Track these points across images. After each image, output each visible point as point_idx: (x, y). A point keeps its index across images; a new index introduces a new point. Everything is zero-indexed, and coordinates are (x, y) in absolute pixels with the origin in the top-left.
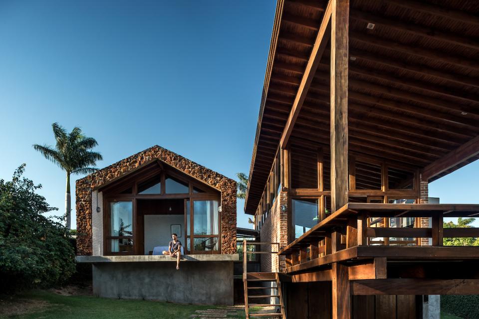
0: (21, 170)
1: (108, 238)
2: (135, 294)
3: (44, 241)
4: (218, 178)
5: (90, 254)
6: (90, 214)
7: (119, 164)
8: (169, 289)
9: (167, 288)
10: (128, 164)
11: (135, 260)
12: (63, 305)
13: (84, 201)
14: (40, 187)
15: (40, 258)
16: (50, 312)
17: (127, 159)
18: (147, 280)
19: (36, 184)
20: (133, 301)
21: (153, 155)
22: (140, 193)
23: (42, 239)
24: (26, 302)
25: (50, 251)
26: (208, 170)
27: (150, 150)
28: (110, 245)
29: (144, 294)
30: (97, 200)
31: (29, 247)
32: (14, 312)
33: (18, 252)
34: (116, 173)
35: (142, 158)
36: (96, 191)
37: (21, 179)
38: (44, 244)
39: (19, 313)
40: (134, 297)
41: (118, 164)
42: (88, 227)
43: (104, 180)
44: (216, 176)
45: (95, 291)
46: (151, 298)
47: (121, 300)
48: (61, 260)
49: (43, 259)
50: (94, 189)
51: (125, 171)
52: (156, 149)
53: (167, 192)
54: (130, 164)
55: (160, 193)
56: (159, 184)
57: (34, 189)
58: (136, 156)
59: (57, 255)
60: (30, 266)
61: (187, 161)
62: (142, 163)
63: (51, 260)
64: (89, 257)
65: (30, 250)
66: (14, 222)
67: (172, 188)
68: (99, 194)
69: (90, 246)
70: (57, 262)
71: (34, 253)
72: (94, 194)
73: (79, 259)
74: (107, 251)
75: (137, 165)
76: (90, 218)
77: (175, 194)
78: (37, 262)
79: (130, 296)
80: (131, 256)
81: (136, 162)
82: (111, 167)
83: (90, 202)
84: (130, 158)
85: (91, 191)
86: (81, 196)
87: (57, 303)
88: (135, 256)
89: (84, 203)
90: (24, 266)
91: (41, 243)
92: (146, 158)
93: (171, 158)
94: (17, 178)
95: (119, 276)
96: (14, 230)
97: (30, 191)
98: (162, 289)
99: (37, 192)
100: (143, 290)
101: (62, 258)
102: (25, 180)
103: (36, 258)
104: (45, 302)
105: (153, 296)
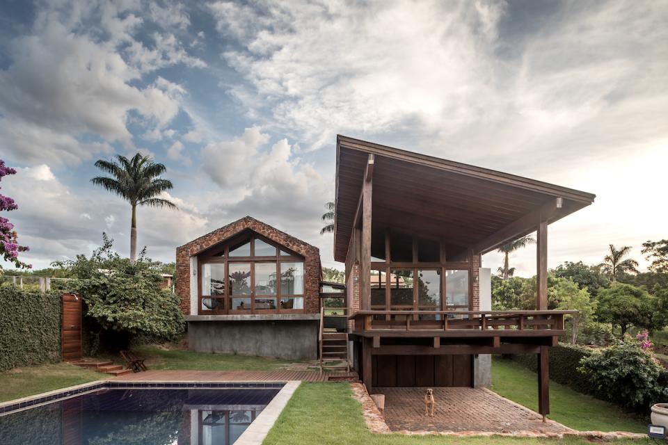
1: (201, 297)
2: (227, 349)
4: (303, 246)
6: (188, 277)
8: (258, 344)
13: (184, 266)
18: (238, 336)
20: (225, 355)
21: (244, 225)
27: (241, 220)
29: (235, 349)
30: (193, 265)
35: (234, 227)
36: (193, 258)
40: (226, 352)
42: (187, 289)
43: (201, 248)
44: (301, 244)
45: (190, 345)
47: (214, 354)
50: (192, 255)
52: (247, 219)
55: (249, 256)
56: (249, 243)
58: (229, 225)
62: (234, 232)
64: (188, 316)
69: (188, 306)
72: (192, 260)
74: (200, 312)
75: (229, 234)
76: (189, 281)
77: (264, 257)
79: (223, 351)
80: (224, 316)
81: (229, 230)
83: (188, 267)
84: (224, 227)
85: (190, 257)
86: (181, 262)
89: (183, 268)
92: (238, 228)
93: (260, 227)
95: (213, 332)
98: (251, 345)
100: (234, 345)
105: (244, 351)
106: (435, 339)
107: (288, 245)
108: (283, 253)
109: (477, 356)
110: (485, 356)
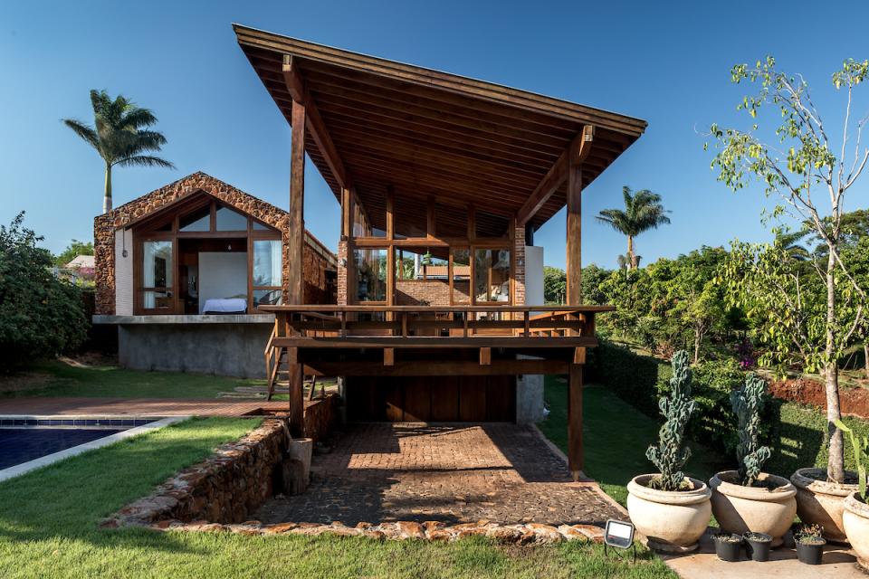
0: (18, 220)
1: (139, 290)
2: (175, 364)
3: (45, 305)
4: (279, 216)
5: (112, 312)
6: (113, 261)
7: (150, 196)
8: (220, 358)
9: (218, 356)
10: (162, 196)
11: (170, 322)
12: (70, 379)
13: (105, 244)
14: (42, 238)
15: (40, 326)
16: (52, 388)
17: (161, 190)
18: (191, 346)
19: (37, 235)
20: (173, 373)
21: (193, 185)
22: (181, 230)
23: (44, 302)
24: (25, 375)
25: (53, 316)
26: (265, 205)
27: (190, 178)
28: (143, 298)
29: (186, 364)
30: (124, 240)
31: (27, 314)
32: (10, 388)
33: (14, 321)
34: (146, 208)
35: (180, 189)
36: (122, 230)
37: (20, 230)
38: (46, 309)
39: (15, 389)
40: (173, 369)
41: (148, 197)
42: (110, 278)
43: (131, 217)
44: (276, 212)
45: (121, 360)
46: (195, 370)
47: (154, 373)
48: (67, 327)
49: (43, 327)
50: (119, 228)
51: (157, 206)
52: (198, 176)
53: (218, 229)
54: (164, 197)
55: (208, 230)
56: (208, 217)
57: (36, 241)
58: (172, 186)
59: (63, 321)
60: (27, 336)
61: (238, 192)
62: (180, 195)
63: (54, 327)
64: (111, 316)
65: (28, 318)
66: (10, 287)
67: (226, 223)
68: (126, 232)
69: (112, 302)
70: (61, 329)
71: (34, 321)
72: (119, 234)
73: (98, 319)
74: (139, 309)
75: (173, 197)
76: (113, 266)
77: (230, 232)
78: (36, 330)
79: (168, 367)
80: (166, 316)
81: (172, 193)
82: (140, 200)
83: (113, 244)
84: (164, 188)
85: (115, 231)
86: (100, 238)
87: (63, 377)
88: (170, 316)
89: (104, 247)
90: (20, 336)
91: (42, 308)
92: (186, 189)
93: (217, 188)
94: (14, 230)
95: (154, 341)
96: (9, 296)
97: (31, 244)
98: (210, 359)
99: (39, 245)
100: (185, 359)
101: (69, 325)
102: (24, 231)
103: (35, 326)
104: (48, 376)
105: (199, 367)
106: (386, 351)
107: (258, 215)
108: (256, 226)
109: (521, 377)
110: (535, 377)
